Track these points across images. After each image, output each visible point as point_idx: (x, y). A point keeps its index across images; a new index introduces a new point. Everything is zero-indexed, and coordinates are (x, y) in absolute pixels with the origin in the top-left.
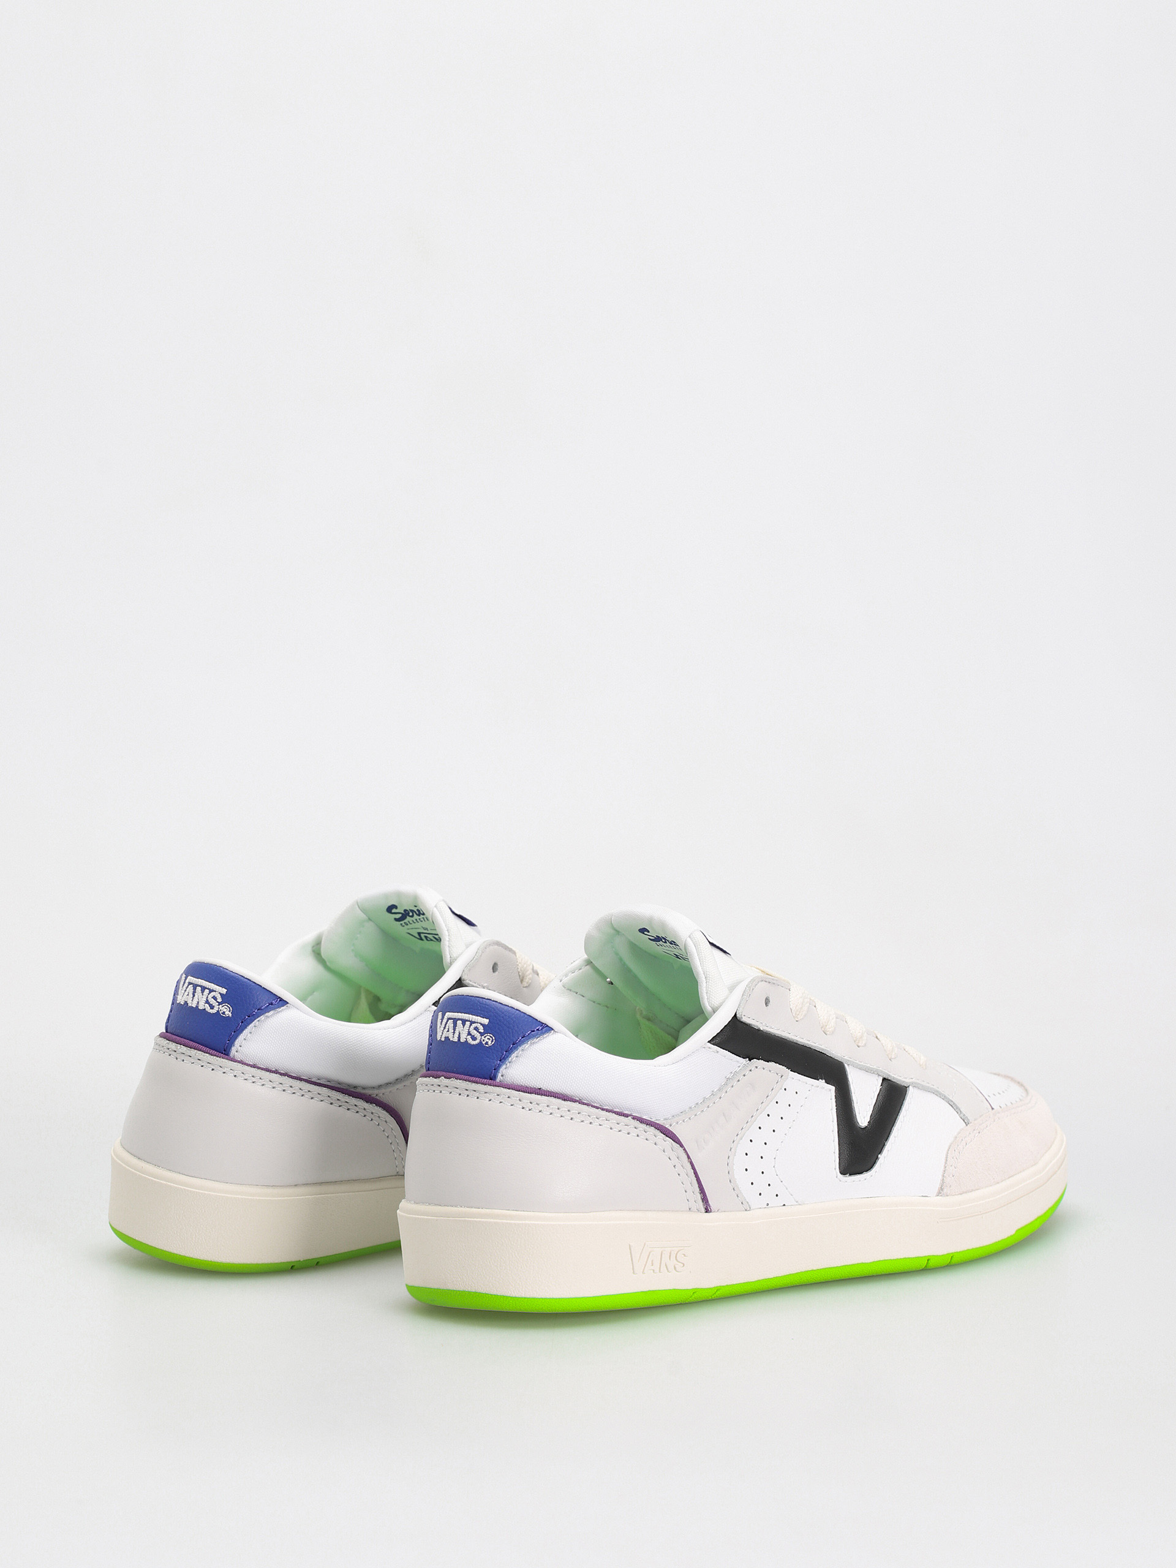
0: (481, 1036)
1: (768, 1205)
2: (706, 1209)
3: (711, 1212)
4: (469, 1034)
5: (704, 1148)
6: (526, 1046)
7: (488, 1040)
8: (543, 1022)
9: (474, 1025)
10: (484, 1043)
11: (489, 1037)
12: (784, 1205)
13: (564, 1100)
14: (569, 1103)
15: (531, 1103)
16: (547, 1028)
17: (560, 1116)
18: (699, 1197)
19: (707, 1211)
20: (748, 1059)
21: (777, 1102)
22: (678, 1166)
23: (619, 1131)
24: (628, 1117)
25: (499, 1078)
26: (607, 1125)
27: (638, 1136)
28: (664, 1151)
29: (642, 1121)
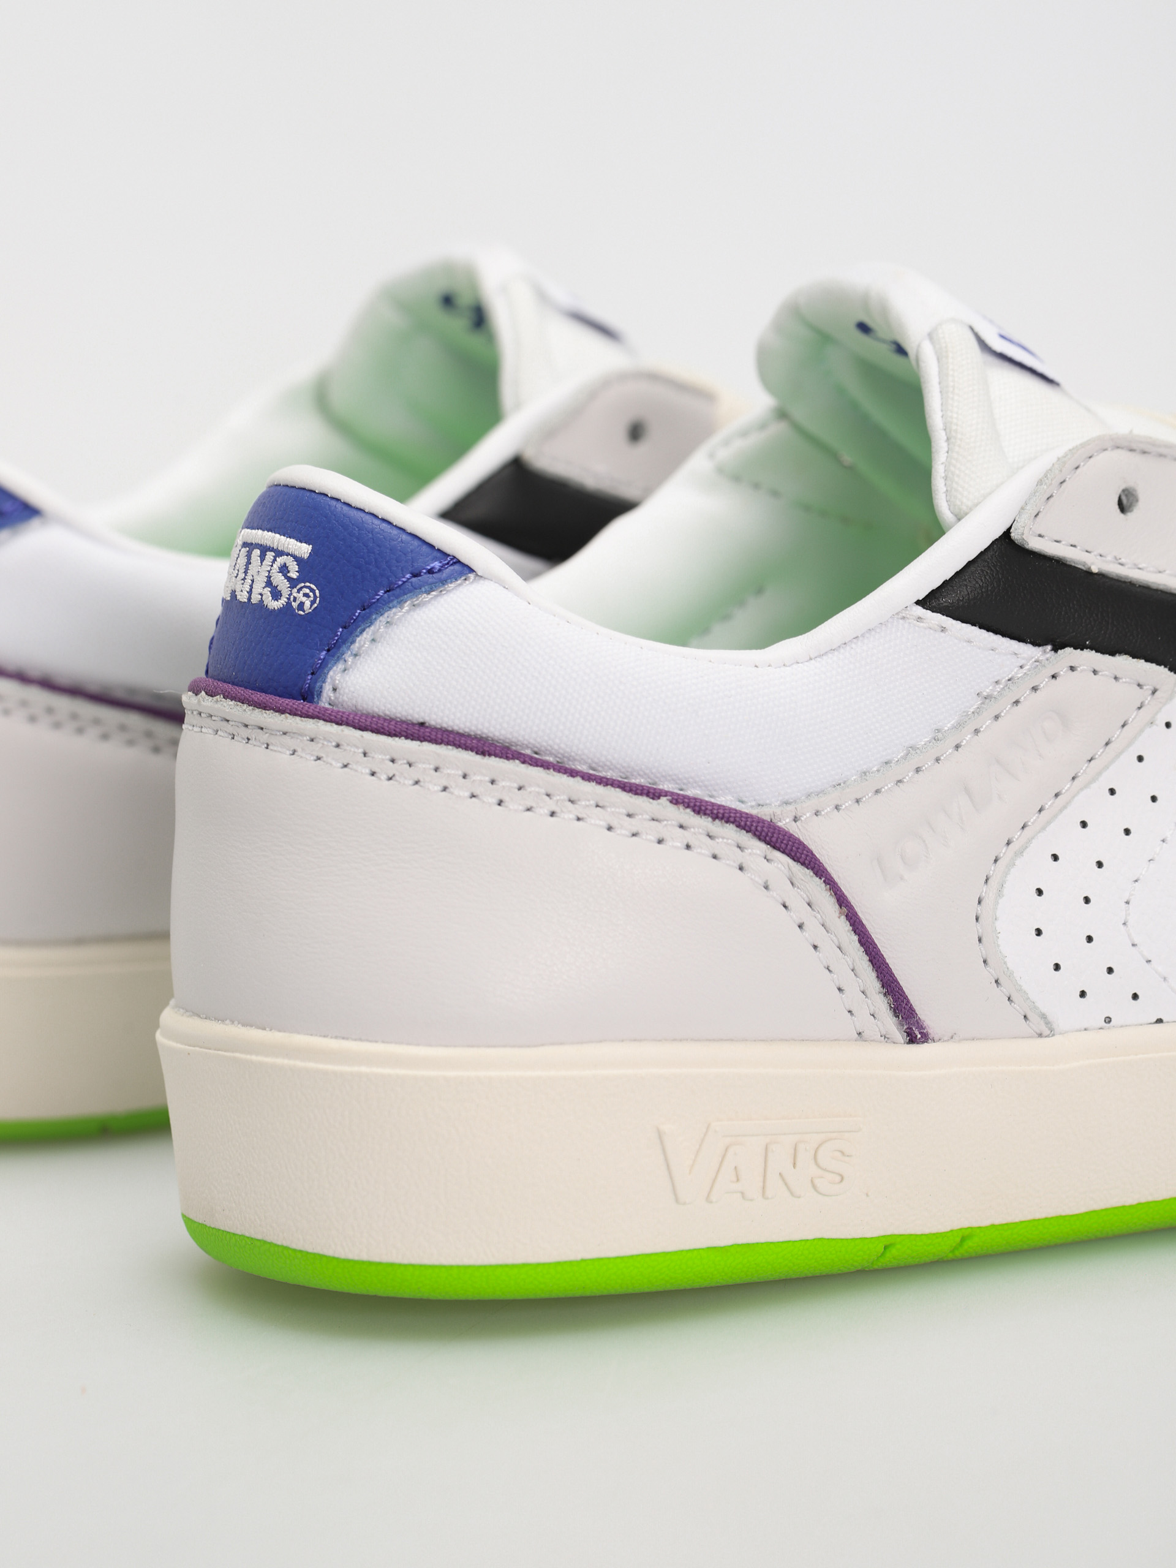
0: (292, 587)
1: (1108, 1020)
2: (909, 1034)
3: (925, 1038)
4: (269, 583)
5: (902, 878)
6: (396, 613)
7: (304, 599)
8: (448, 551)
9: (280, 560)
10: (295, 605)
11: (307, 591)
12: (1160, 1021)
13: (483, 754)
14: (493, 761)
15: (393, 761)
16: (457, 567)
17: (467, 794)
18: (881, 1004)
19: (912, 1040)
20: (1049, 647)
21: (1140, 759)
22: (812, 924)
23: (634, 835)
24: (659, 798)
25: (327, 698)
26: (598, 819)
27: (688, 847)
28: (766, 888)
29: (699, 807)
